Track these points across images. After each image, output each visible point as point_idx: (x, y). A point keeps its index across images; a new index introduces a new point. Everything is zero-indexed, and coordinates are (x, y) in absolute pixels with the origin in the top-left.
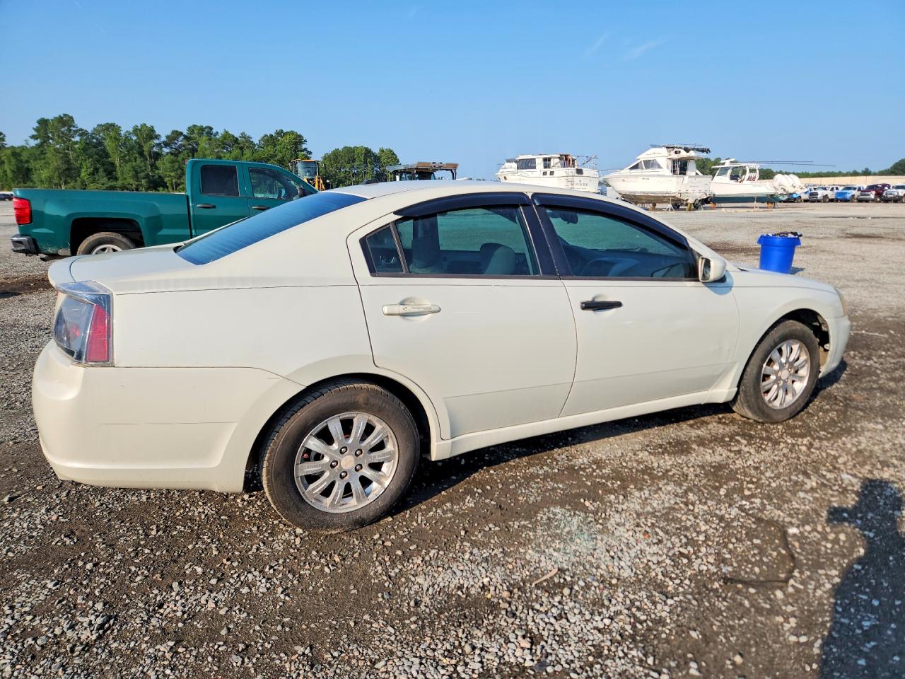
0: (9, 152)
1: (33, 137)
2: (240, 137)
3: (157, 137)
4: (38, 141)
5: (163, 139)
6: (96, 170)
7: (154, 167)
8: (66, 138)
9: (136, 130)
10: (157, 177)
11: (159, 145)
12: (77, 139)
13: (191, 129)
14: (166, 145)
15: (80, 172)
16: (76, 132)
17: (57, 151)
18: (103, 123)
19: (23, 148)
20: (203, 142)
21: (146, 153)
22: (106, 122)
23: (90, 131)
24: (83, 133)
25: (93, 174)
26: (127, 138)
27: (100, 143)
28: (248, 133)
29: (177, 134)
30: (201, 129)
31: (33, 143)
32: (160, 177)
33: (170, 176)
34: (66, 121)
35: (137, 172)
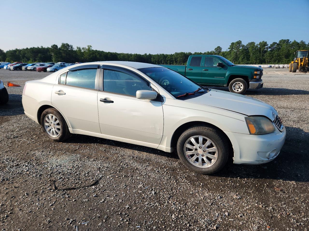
0: (222, 53)
1: (229, 48)
2: (300, 42)
3: (267, 45)
4: (230, 50)
5: (269, 45)
6: (244, 57)
7: (263, 56)
8: (238, 48)
9: (260, 43)
10: (263, 59)
11: (267, 48)
12: (241, 48)
13: (280, 41)
14: (270, 47)
15: (239, 59)
16: (241, 46)
17: (234, 52)
18: (250, 42)
19: (226, 52)
20: (284, 46)
21: (261, 51)
22: (251, 42)
23: (245, 45)
24: (243, 46)
25: (243, 59)
26: (257, 46)
27: (247, 49)
28: (304, 41)
29: (275, 43)
30: (285, 41)
31: (228, 50)
32: (264, 59)
33: (268, 59)
34: (239, 43)
35: (257, 58)
